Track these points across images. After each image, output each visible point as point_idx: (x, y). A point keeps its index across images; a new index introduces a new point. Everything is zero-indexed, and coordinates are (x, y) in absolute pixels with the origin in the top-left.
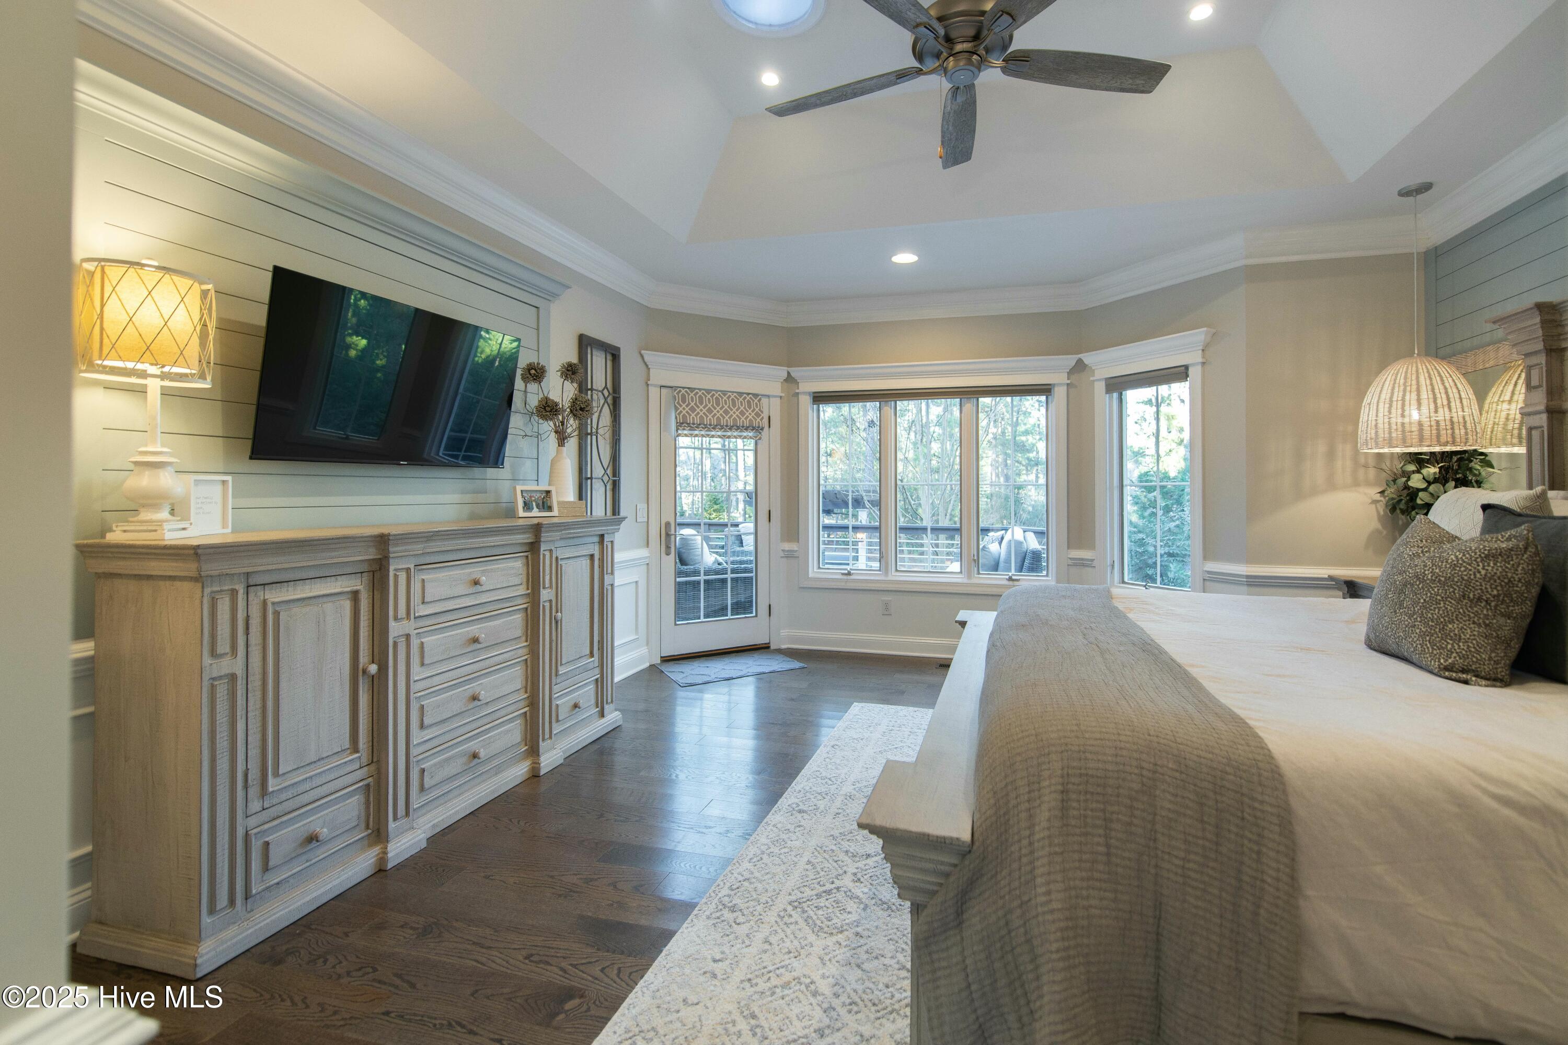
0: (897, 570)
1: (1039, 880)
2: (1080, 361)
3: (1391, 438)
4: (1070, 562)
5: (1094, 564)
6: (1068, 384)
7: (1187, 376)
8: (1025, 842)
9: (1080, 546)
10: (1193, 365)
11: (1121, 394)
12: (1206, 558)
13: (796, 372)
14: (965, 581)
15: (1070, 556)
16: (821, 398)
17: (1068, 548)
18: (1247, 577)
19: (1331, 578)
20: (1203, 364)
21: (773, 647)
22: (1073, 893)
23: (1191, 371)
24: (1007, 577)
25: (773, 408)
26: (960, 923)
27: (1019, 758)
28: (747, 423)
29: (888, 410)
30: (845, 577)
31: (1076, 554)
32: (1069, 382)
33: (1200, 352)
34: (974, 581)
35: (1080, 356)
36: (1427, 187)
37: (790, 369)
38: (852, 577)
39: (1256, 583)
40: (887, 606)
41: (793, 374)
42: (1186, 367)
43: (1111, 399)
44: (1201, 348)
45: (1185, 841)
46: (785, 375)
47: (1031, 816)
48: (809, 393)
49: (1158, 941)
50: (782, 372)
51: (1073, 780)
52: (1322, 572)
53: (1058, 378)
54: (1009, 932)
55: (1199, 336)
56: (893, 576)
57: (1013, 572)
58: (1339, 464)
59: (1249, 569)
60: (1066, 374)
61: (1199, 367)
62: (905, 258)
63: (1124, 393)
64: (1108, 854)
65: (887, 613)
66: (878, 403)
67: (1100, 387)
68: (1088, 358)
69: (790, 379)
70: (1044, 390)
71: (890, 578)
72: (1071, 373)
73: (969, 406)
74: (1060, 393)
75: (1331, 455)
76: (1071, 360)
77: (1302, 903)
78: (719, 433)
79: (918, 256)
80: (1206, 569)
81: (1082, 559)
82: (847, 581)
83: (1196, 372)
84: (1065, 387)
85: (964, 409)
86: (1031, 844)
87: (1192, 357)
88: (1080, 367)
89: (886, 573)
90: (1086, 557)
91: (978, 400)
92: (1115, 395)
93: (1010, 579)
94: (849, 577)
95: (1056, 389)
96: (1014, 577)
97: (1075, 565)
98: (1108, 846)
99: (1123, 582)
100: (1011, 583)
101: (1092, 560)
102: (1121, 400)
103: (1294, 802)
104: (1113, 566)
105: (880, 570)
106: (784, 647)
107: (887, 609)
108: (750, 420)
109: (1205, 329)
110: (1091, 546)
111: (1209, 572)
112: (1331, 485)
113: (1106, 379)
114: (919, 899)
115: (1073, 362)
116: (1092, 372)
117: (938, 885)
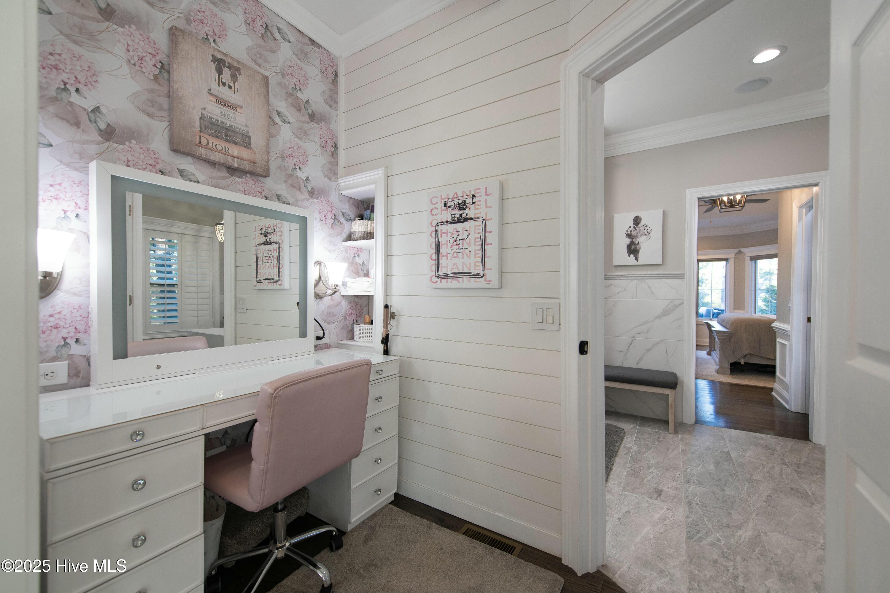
6: (735, 258)
17: (734, 310)
31: (736, 311)
35: (740, 249)
43: (752, 263)
53: (731, 256)
60: (734, 254)
67: (748, 259)
68: (743, 250)
72: (736, 254)
74: (732, 261)
76: (736, 250)
88: (740, 252)
92: (753, 261)
95: (730, 260)
110: (743, 309)
113: (750, 256)
114: (721, 341)
115: (737, 251)
116: (745, 254)
117: (725, 339)
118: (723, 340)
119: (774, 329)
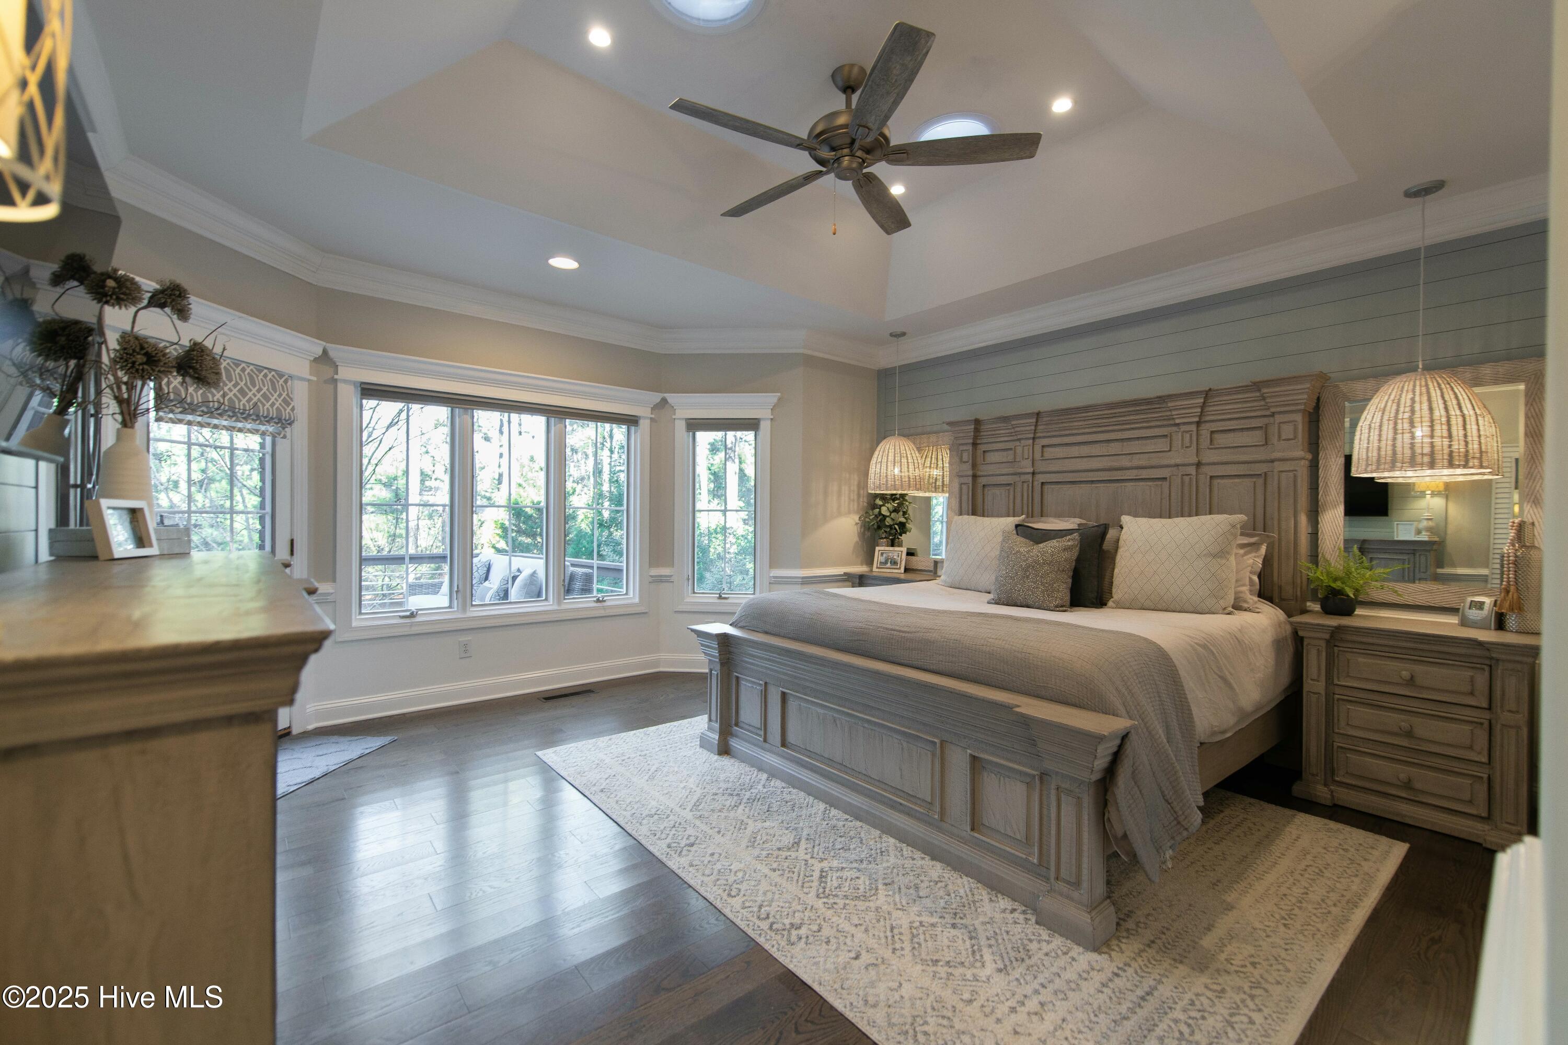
0: (473, 605)
2: (664, 401)
3: (895, 485)
4: (651, 579)
5: (672, 579)
6: (651, 418)
7: (757, 427)
9: (660, 564)
10: (765, 419)
11: (695, 434)
12: (772, 566)
13: (336, 351)
14: (556, 607)
15: (651, 574)
16: (371, 391)
17: (650, 566)
18: (803, 578)
20: (770, 419)
21: (295, 731)
23: (760, 425)
24: (595, 599)
25: (301, 395)
28: (273, 413)
29: (463, 418)
30: (408, 621)
31: (655, 572)
32: (653, 417)
33: (769, 410)
34: (564, 607)
35: (666, 395)
36: (903, 334)
37: (330, 346)
38: (418, 619)
39: (807, 582)
40: (465, 647)
41: (332, 354)
42: (758, 421)
43: (688, 437)
44: (771, 407)
46: (320, 352)
48: (354, 383)
50: (316, 347)
53: (644, 411)
55: (772, 398)
56: (470, 612)
59: (802, 572)
61: (769, 422)
62: (564, 263)
65: (466, 655)
66: (447, 410)
67: (681, 426)
68: (672, 398)
69: (324, 358)
70: (630, 421)
71: (467, 614)
72: (656, 407)
73: (556, 426)
74: (642, 427)
76: (656, 397)
78: (225, 423)
79: (579, 263)
80: (771, 575)
81: (661, 576)
82: (412, 625)
83: (765, 426)
84: (649, 421)
85: (551, 427)
87: (762, 414)
88: (664, 404)
89: (461, 609)
90: (665, 574)
91: (565, 421)
92: (690, 434)
93: (598, 601)
94: (414, 620)
95: (639, 421)
96: (602, 599)
97: (655, 582)
99: (694, 593)
100: (599, 604)
101: (671, 576)
102: (694, 439)
104: (688, 579)
105: (451, 607)
106: (311, 727)
107: (466, 651)
108: (278, 408)
109: (776, 394)
110: (671, 564)
111: (774, 577)
113: (687, 419)
115: (658, 400)
116: (674, 410)
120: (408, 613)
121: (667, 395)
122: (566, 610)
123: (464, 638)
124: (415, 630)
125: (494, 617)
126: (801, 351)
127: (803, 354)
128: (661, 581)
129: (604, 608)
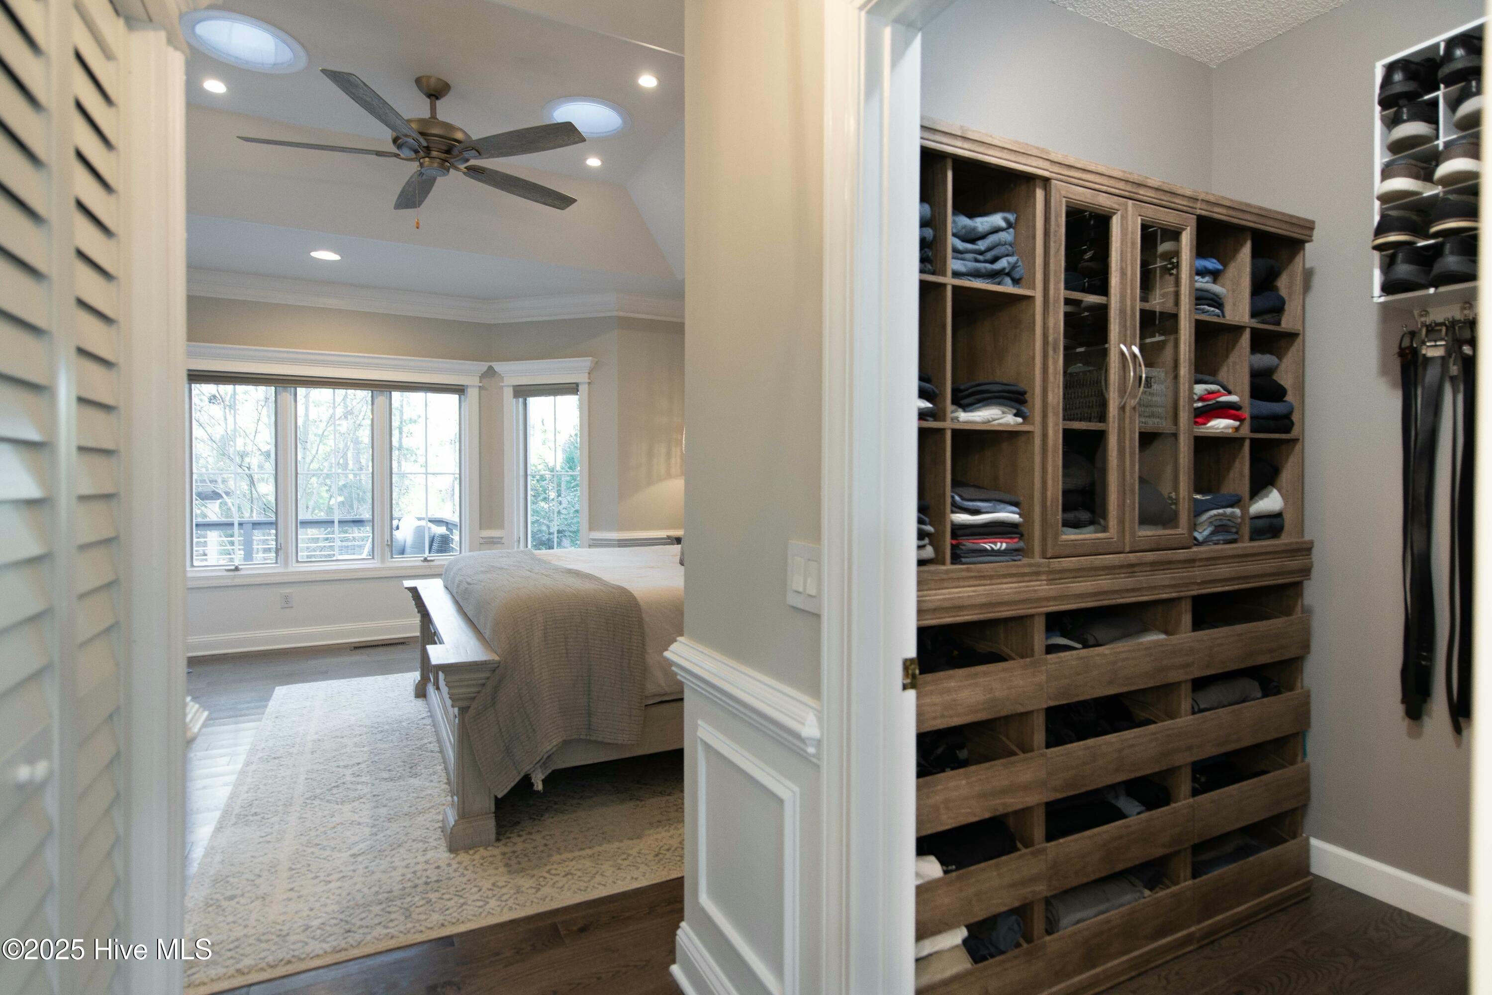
0: (297, 561)
1: (536, 670)
2: (491, 368)
4: (482, 541)
5: (503, 541)
6: (480, 387)
7: (578, 391)
8: (527, 656)
9: (490, 527)
10: (583, 383)
11: (525, 400)
12: (591, 529)
14: (369, 566)
15: (483, 536)
17: (480, 529)
18: (619, 540)
19: (669, 537)
20: (589, 383)
22: (552, 672)
23: (580, 388)
24: (422, 559)
26: (494, 703)
27: (519, 620)
29: (286, 396)
30: (232, 573)
31: (486, 533)
32: (481, 385)
33: (587, 374)
34: (388, 565)
35: (491, 364)
38: (241, 573)
39: (623, 543)
40: (287, 599)
42: (577, 384)
43: (517, 403)
44: (587, 371)
45: (601, 640)
47: (528, 644)
49: (589, 687)
51: (548, 623)
52: (662, 534)
53: (471, 381)
54: (521, 698)
55: (586, 363)
56: (294, 567)
57: (427, 554)
58: (673, 460)
59: (620, 535)
60: (478, 378)
61: (586, 386)
62: (325, 255)
63: (528, 399)
64: (567, 653)
65: (286, 606)
66: (273, 388)
67: (508, 393)
68: (498, 367)
70: (459, 390)
71: (290, 569)
72: (483, 376)
73: (381, 399)
74: (473, 394)
75: (669, 454)
76: (483, 366)
77: (647, 656)
79: (341, 255)
80: (591, 537)
81: (493, 538)
82: (234, 577)
83: (583, 389)
84: (478, 389)
85: (376, 401)
86: (530, 657)
87: (581, 378)
88: (490, 373)
89: (286, 563)
90: (495, 536)
91: (391, 393)
92: (521, 400)
93: (425, 560)
94: (236, 573)
95: (469, 390)
96: (429, 559)
97: (486, 543)
98: (566, 649)
100: (426, 564)
101: (501, 538)
102: (525, 404)
103: (644, 615)
104: (519, 541)
105: (276, 563)
107: (287, 602)
109: (590, 358)
110: (501, 526)
111: (593, 538)
112: (669, 475)
113: (514, 386)
114: (464, 704)
115: (485, 369)
116: (502, 379)
117: (479, 692)
118: (473, 698)
119: (676, 674)
120: (233, 567)
121: (494, 364)
122: (391, 568)
123: (287, 590)
124: (237, 581)
125: (320, 572)
126: (615, 314)
127: (619, 318)
128: (494, 543)
129: (430, 567)
